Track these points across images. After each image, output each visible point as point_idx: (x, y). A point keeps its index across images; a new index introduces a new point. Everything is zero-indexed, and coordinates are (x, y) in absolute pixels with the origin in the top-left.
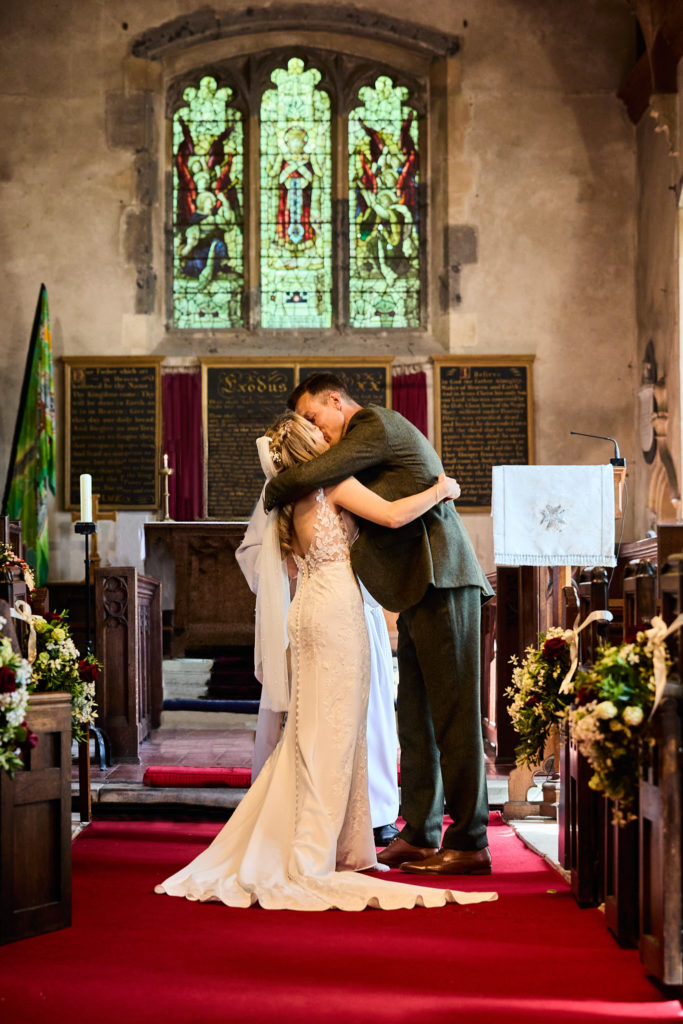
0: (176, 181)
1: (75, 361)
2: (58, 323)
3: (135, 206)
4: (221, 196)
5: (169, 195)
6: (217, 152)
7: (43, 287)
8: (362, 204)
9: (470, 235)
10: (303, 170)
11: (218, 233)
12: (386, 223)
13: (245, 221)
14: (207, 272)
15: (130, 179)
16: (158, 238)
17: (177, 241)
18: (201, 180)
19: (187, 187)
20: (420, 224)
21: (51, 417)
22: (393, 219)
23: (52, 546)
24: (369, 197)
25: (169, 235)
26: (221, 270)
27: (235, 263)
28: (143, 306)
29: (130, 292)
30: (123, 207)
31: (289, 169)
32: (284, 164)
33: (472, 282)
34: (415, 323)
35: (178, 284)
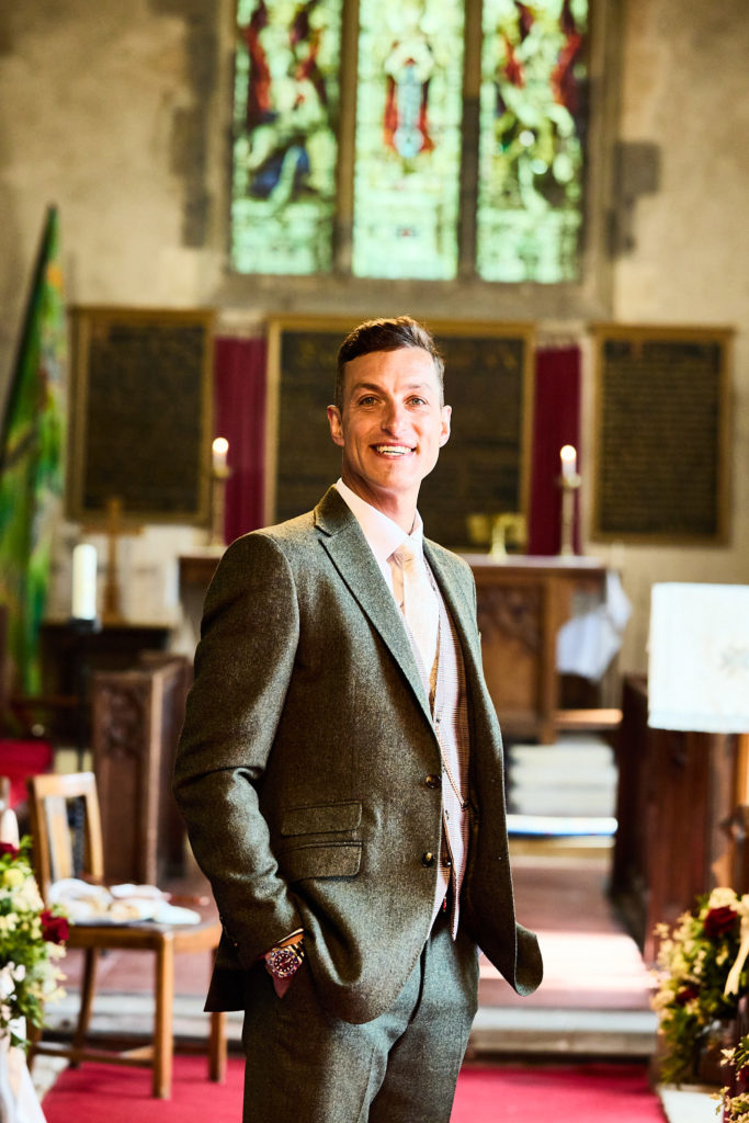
0: (243, 63)
1: (96, 314)
2: (72, 263)
3: (184, 98)
4: (308, 89)
5: (232, 86)
6: (302, 28)
7: (51, 216)
8: (501, 107)
9: (649, 156)
11: (299, 139)
12: (535, 133)
13: (340, 121)
14: (282, 191)
15: (177, 59)
16: (216, 143)
17: (241, 148)
18: (278, 63)
19: (259, 74)
20: (582, 133)
21: (58, 392)
22: (545, 128)
23: (54, 568)
24: (512, 95)
25: (231, 139)
26: (302, 190)
27: (321, 180)
28: (194, 236)
29: (172, 216)
30: (167, 97)
32: (395, 45)
33: (652, 221)
34: (570, 274)
35: (243, 208)
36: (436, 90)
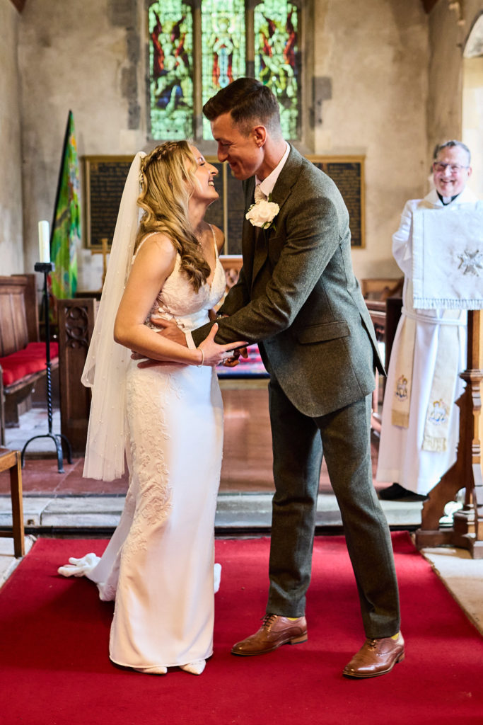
0: (152, 49)
1: (92, 159)
2: (81, 136)
3: (126, 64)
4: (179, 59)
5: (148, 58)
6: (176, 32)
7: (70, 113)
8: (263, 65)
9: (328, 82)
10: (227, 43)
11: (177, 82)
12: (278, 76)
13: (193, 74)
14: (171, 105)
15: (123, 46)
16: (141, 84)
17: (153, 86)
18: (167, 49)
19: (159, 53)
20: (298, 76)
21: (77, 192)
22: (282, 73)
23: (80, 269)
24: (267, 60)
25: (148, 83)
26: (179, 104)
27: (188, 100)
28: (133, 125)
29: (125, 116)
30: (119, 64)
31: (220, 42)
32: (216, 39)
33: (328, 111)
34: (294, 137)
35: (154, 113)
36: (235, 58)
